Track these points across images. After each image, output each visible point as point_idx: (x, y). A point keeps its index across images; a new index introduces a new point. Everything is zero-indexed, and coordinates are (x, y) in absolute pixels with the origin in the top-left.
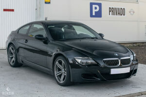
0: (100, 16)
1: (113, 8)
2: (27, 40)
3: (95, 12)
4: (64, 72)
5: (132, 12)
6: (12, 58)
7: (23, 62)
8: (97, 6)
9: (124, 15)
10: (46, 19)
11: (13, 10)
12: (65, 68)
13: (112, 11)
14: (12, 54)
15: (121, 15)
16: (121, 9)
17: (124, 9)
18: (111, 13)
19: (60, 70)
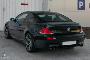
0: (84, 9)
3: (81, 6)
8: (82, 2)
10: (49, 10)
11: (27, 4)
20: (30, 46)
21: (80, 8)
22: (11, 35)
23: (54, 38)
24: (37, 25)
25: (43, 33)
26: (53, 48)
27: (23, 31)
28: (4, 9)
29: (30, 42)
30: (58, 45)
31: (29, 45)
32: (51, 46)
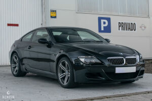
0: (110, 32)
1: (122, 23)
2: (30, 46)
4: (67, 74)
5: (143, 27)
6: (15, 67)
7: (26, 70)
8: (106, 21)
9: (135, 30)
11: (17, 25)
12: (68, 69)
13: (122, 26)
14: (15, 63)
15: (132, 30)
16: (132, 24)
17: (134, 24)
18: (121, 28)
19: (63, 72)
21: (102, 29)
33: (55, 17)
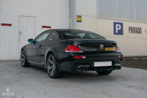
9: (141, 33)
17: (141, 28)
18: (130, 31)
20: (53, 71)
22: (29, 62)
23: (84, 57)
24: (62, 42)
25: (69, 51)
26: (82, 70)
27: (44, 56)
28: (20, 33)
29: (53, 66)
30: (88, 66)
31: (51, 70)
32: (79, 67)
33: (81, 21)
